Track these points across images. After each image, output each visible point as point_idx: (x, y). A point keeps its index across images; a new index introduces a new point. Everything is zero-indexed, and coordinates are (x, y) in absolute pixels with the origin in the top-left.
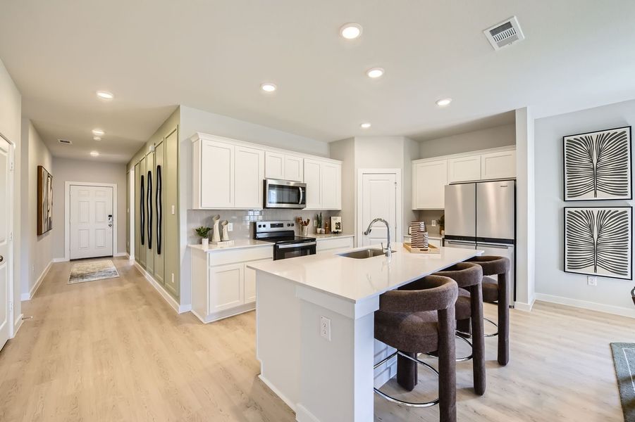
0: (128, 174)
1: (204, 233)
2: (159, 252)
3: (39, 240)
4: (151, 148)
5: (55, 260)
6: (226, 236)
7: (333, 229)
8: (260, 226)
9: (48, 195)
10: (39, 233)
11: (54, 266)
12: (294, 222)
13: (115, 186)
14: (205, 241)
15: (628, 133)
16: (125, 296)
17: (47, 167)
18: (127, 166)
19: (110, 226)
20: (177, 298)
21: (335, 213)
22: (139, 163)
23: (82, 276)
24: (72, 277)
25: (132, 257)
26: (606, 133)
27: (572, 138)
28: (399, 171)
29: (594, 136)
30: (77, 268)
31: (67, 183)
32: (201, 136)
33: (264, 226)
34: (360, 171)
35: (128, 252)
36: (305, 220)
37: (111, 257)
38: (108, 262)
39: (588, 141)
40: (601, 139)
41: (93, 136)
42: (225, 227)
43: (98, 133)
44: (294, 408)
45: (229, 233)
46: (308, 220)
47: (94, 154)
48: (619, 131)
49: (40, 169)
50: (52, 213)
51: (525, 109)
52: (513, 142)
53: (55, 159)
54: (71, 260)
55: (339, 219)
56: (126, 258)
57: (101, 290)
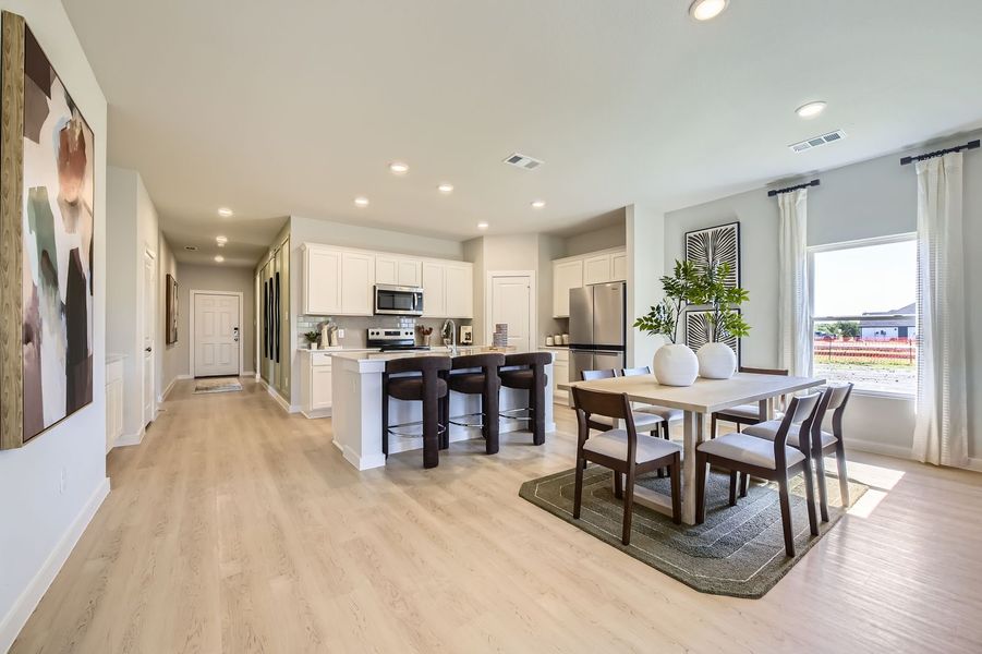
0: (255, 280)
1: (313, 338)
2: (278, 361)
3: (167, 349)
4: (271, 254)
5: (180, 377)
6: (334, 341)
7: (463, 340)
8: (373, 333)
9: (175, 303)
10: (168, 342)
11: (178, 382)
12: (413, 331)
13: (241, 294)
14: (314, 345)
15: (736, 230)
16: (246, 403)
17: (173, 275)
18: (253, 271)
19: (236, 340)
20: (288, 399)
21: (464, 322)
22: (264, 269)
23: (207, 389)
24: (197, 389)
25: (258, 376)
26: (719, 229)
27: (692, 235)
28: (533, 273)
29: (710, 232)
30: (201, 383)
31: (192, 292)
32: (308, 246)
33: (378, 333)
34: (488, 274)
35: (255, 371)
36: (427, 328)
37: (237, 376)
38: (234, 380)
39: (704, 238)
40: (716, 236)
41: (216, 243)
42: (334, 333)
43: (222, 240)
44: (342, 449)
45: (338, 339)
46: (431, 329)
47: (219, 259)
48: (730, 227)
49: (168, 277)
50: (177, 324)
51: (633, 205)
52: (622, 243)
53: (180, 266)
54: (196, 378)
55: (469, 329)
56: (254, 377)
57: (224, 398)
